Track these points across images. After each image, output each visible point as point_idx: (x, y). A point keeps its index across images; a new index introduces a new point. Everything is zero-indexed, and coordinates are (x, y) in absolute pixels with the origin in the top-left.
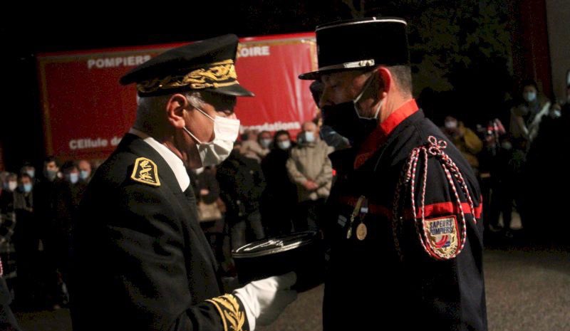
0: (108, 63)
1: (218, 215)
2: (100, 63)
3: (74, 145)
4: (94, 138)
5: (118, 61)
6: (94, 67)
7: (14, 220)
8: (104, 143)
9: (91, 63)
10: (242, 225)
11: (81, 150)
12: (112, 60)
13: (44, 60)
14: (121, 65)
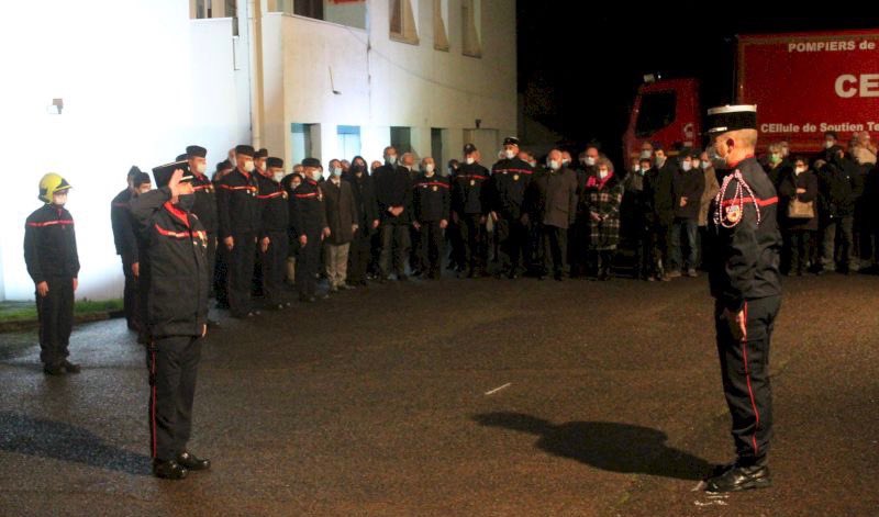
0: (809, 48)
1: (811, 214)
2: (801, 47)
3: (765, 128)
4: (786, 123)
5: (820, 46)
6: (795, 50)
7: (619, 200)
8: (796, 129)
9: (791, 47)
10: (834, 226)
11: (772, 134)
12: (814, 44)
13: (745, 42)
14: (823, 50)
